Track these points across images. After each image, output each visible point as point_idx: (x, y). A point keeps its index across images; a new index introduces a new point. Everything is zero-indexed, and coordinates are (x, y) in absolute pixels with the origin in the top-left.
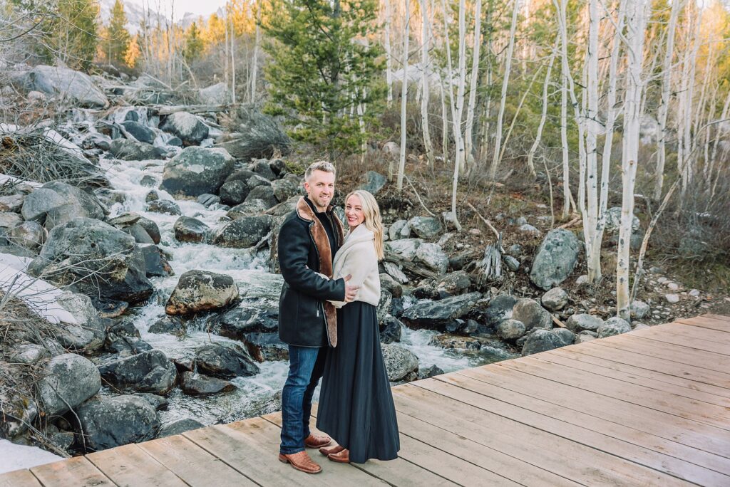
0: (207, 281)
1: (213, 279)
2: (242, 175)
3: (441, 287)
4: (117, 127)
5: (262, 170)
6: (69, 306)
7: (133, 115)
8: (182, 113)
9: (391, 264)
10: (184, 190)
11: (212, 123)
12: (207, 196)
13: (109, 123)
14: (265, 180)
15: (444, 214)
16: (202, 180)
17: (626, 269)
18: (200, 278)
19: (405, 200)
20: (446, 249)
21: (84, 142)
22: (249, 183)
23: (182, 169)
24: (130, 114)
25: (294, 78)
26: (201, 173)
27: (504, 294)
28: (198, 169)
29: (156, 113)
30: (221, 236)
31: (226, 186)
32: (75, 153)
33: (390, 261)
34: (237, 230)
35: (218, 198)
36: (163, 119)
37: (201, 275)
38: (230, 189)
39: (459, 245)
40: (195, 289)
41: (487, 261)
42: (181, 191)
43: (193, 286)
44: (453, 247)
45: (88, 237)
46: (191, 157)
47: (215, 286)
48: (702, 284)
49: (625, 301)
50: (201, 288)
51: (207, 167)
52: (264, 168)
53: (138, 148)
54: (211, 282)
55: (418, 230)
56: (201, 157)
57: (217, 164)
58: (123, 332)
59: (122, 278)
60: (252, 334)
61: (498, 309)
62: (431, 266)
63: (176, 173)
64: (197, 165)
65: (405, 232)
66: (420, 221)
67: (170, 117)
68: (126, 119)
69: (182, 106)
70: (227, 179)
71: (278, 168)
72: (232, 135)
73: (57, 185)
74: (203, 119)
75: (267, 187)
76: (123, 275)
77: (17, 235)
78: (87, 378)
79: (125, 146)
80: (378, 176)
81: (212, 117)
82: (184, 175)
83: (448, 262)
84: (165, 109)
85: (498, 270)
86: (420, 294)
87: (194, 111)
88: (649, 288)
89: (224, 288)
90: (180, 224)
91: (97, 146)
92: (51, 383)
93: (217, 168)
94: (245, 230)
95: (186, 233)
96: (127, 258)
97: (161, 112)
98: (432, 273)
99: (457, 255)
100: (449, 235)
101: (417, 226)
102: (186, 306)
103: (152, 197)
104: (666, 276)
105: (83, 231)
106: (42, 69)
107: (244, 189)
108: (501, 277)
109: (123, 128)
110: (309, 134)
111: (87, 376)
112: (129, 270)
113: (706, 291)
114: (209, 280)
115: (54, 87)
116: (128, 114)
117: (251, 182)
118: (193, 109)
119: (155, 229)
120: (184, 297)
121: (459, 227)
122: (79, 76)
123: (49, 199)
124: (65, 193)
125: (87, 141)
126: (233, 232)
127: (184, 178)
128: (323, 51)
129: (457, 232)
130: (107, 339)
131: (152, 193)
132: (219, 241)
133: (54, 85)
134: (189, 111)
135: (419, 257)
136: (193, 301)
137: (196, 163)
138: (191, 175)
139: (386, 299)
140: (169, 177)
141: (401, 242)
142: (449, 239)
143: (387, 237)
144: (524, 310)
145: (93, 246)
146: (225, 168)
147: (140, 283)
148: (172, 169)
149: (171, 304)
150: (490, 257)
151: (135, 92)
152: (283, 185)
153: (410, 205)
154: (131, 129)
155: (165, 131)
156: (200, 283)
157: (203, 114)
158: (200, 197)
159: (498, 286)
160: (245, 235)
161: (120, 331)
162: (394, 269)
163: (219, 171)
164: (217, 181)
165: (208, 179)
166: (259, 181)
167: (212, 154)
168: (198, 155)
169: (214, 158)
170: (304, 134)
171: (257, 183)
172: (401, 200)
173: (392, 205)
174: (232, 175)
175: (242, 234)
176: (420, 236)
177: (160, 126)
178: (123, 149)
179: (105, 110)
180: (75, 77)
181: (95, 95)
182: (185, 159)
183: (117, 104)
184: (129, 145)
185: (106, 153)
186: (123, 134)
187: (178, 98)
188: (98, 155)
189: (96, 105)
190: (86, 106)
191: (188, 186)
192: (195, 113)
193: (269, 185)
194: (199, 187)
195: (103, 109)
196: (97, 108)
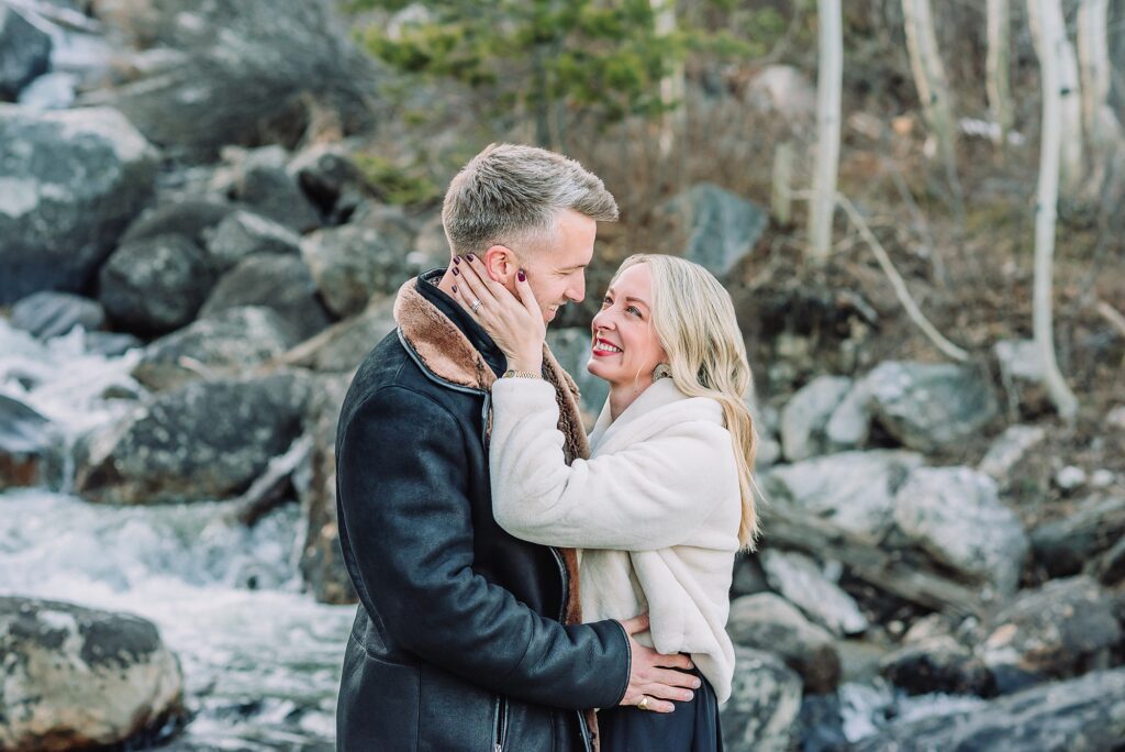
0: (55, 639)
1: (82, 629)
2: (188, 217)
3: (1001, 648)
5: (266, 195)
9: (795, 558)
12: (50, 304)
14: (278, 231)
15: (1004, 351)
16: (30, 239)
18: (26, 625)
19: (845, 297)
20: (1015, 492)
22: (214, 247)
26: (25, 216)
28: (13, 198)
30: (109, 461)
31: (123, 261)
33: (787, 547)
34: (173, 435)
35: (92, 310)
37: (30, 615)
38: (140, 271)
39: (1070, 476)
40: (10, 670)
44: (1043, 485)
47: (89, 656)
50: (34, 667)
51: (48, 191)
52: (276, 185)
54: (74, 642)
55: (898, 419)
56: (23, 148)
57: (91, 175)
64: (12, 183)
65: (849, 426)
66: (904, 380)
70: (129, 232)
71: (330, 183)
72: (146, 60)
75: (284, 263)
80: (732, 206)
83: (1024, 544)
86: (916, 678)
89: (124, 664)
93: (88, 191)
94: (200, 436)
99: (1060, 516)
100: (1024, 437)
101: (894, 401)
107: (196, 271)
110: (449, 44)
114: (64, 634)
117: (222, 242)
121: (1067, 403)
126: (156, 445)
129: (1059, 423)
132: (100, 481)
136: (2, 718)
137: (8, 173)
139: (776, 697)
141: (831, 467)
142: (1027, 453)
143: (771, 449)
146: (119, 190)
152: (350, 251)
153: (862, 318)
156: (30, 647)
158: (23, 309)
160: (204, 454)
162: (805, 578)
163: (98, 201)
164: (84, 241)
165: (54, 237)
166: (253, 236)
167: (68, 135)
168: (10, 139)
169: (77, 152)
170: (433, 44)
171: (248, 245)
172: (826, 298)
173: (789, 320)
174: (149, 216)
175: (192, 449)
176: (910, 440)
193: (294, 252)
194: (17, 269)
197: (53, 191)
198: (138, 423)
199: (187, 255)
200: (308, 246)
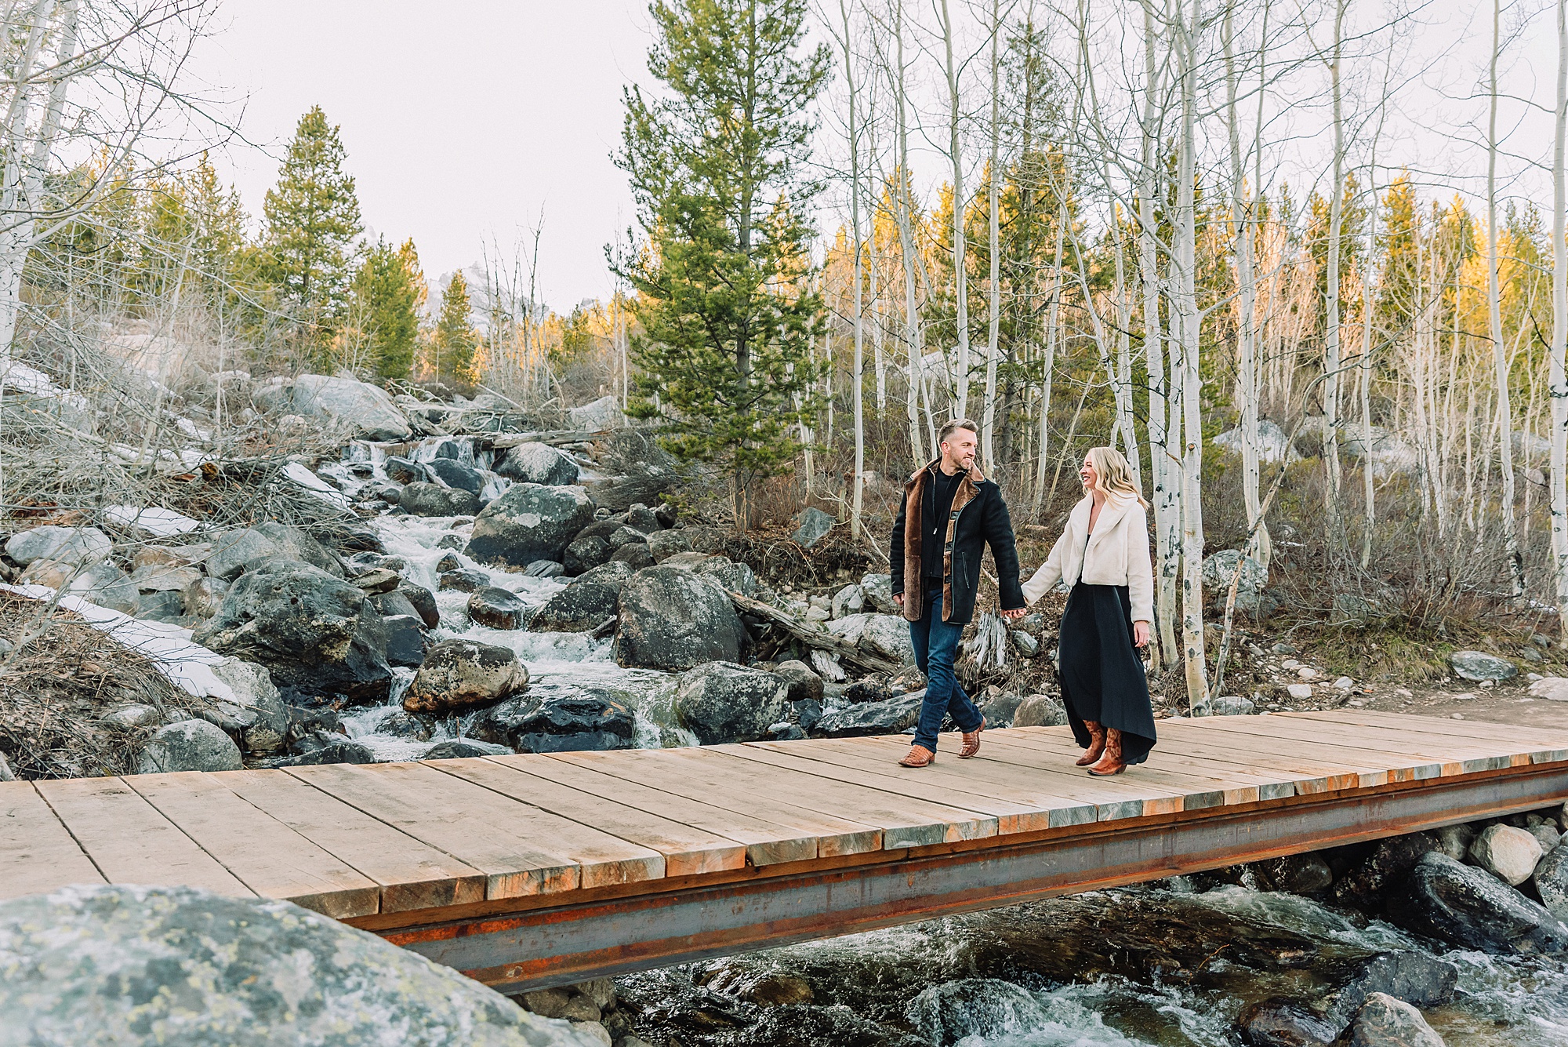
0: (470, 656)
1: (480, 653)
2: (604, 528)
3: (898, 685)
4: (421, 469)
5: (641, 522)
6: (230, 677)
7: (449, 450)
8: (532, 445)
9: (821, 652)
10: (505, 556)
11: (584, 461)
12: (542, 564)
13: (410, 462)
14: (640, 534)
16: (536, 538)
17: (1197, 633)
18: (458, 649)
19: (865, 552)
21: (361, 492)
22: (612, 540)
23: (503, 521)
24: (445, 447)
25: (668, 352)
26: (535, 528)
27: (1008, 694)
28: (530, 520)
29: (488, 446)
30: (542, 614)
31: (574, 546)
32: (331, 499)
33: (819, 649)
34: (569, 605)
35: (560, 567)
36: (501, 454)
37: (461, 645)
38: (580, 550)
40: (451, 668)
41: (982, 640)
42: (500, 558)
43: (447, 663)
45: (287, 588)
46: (519, 502)
47: (482, 662)
48: (1360, 670)
49: (1200, 691)
50: (460, 667)
51: (544, 518)
52: (646, 517)
53: (446, 497)
54: (477, 656)
55: (874, 596)
56: (536, 500)
57: (563, 512)
58: (318, 726)
59: (341, 656)
60: (532, 735)
61: (993, 718)
62: (886, 652)
63: (492, 527)
64: (530, 515)
65: (856, 603)
66: (876, 581)
67: (511, 452)
68: (438, 455)
69: (534, 433)
70: (579, 536)
72: (617, 479)
73: (268, 526)
74: (570, 455)
75: (641, 545)
76: (342, 651)
77: (192, 599)
78: (217, 757)
79: (424, 495)
80: (820, 516)
81: (585, 451)
82: (506, 530)
84: (504, 438)
85: (1001, 655)
86: (857, 695)
87: (553, 441)
88: (1263, 677)
89: (497, 666)
90: (476, 600)
91: (380, 496)
92: (156, 756)
93: (562, 519)
94: (581, 606)
95: (485, 612)
96: (349, 623)
97: (497, 444)
98: (889, 666)
101: (872, 589)
102: (435, 697)
103: (447, 565)
104: (1300, 658)
105: (281, 580)
106: (308, 380)
107: (604, 550)
108: (1005, 666)
109: (431, 470)
111: (217, 754)
112: (353, 644)
113: (1366, 679)
114: (473, 653)
115: (323, 409)
116: (441, 448)
117: (617, 538)
118: (552, 438)
119: (429, 602)
120: (433, 682)
122: (366, 391)
123: (249, 546)
124: (279, 538)
125: (366, 491)
126: (562, 609)
127: (506, 535)
128: (713, 306)
130: (289, 734)
131: (448, 558)
132: (538, 623)
133: (324, 405)
134: (544, 441)
135: (866, 637)
136: (447, 688)
137: (528, 511)
138: (519, 530)
140: (481, 535)
141: (847, 619)
144: (1028, 712)
145: (294, 601)
146: (575, 517)
147: (373, 667)
148: (488, 522)
149: (413, 694)
150: (987, 633)
151: (460, 415)
152: (666, 539)
153: (871, 562)
154: (445, 471)
155: (502, 474)
156: (458, 658)
157: (571, 446)
158: (530, 567)
159: (1000, 682)
160: (583, 613)
161: (313, 725)
162: (824, 660)
163: (567, 522)
164: (561, 539)
165: (546, 538)
166: (629, 536)
167: (555, 495)
168: (530, 497)
169: (558, 501)
170: (685, 443)
171: (626, 539)
172: (856, 554)
173: (841, 564)
174: (587, 528)
175: (577, 611)
176: (879, 607)
177: (494, 468)
178: (421, 499)
179: (404, 442)
180: (360, 392)
181: (390, 420)
182: (510, 504)
183: (426, 433)
184: (431, 492)
185: (392, 507)
186: (431, 481)
187: (535, 425)
188: (378, 510)
189: (391, 435)
190: (375, 438)
191: (512, 549)
192: (556, 445)
193: (644, 541)
194: (530, 550)
195: (401, 441)
196: (393, 440)
197: (547, 518)
198: (553, 599)
199: (601, 544)
200: (648, 538)
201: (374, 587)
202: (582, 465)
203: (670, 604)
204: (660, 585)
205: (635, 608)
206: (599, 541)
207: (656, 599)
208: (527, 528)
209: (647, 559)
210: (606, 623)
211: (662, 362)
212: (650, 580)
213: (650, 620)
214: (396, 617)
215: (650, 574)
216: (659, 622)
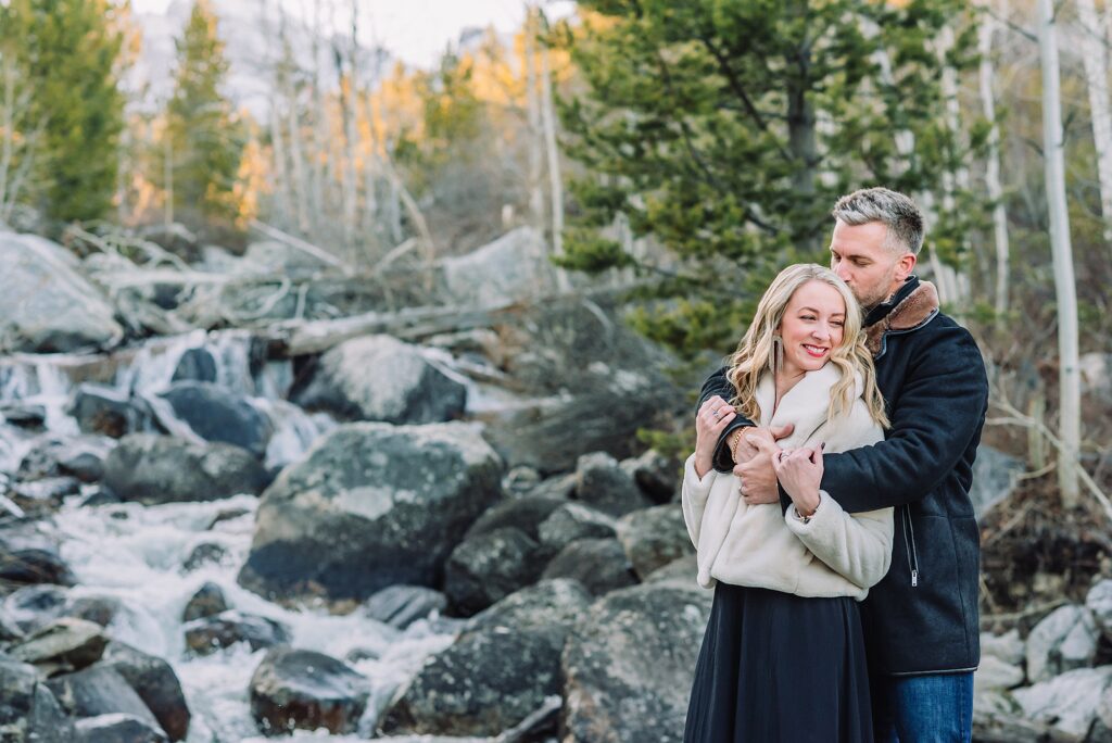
2: (525, 511)
4: (142, 406)
5: (602, 493)
7: (198, 363)
8: (368, 343)
10: (321, 580)
11: (478, 369)
12: (399, 594)
13: (118, 395)
14: (602, 519)
16: (386, 540)
19: (1094, 535)
21: (25, 464)
22: (544, 536)
23: (314, 508)
24: (191, 361)
25: (642, 127)
26: (382, 519)
28: (371, 503)
29: (278, 352)
30: (403, 704)
31: (464, 553)
34: (459, 679)
35: (437, 597)
36: (306, 366)
38: (479, 560)
42: (313, 585)
46: (346, 465)
52: (613, 482)
53: (195, 464)
56: (380, 459)
57: (439, 480)
63: (293, 521)
64: (369, 490)
65: (1079, 646)
67: (326, 359)
68: (176, 377)
69: (371, 318)
70: (474, 529)
71: (665, 480)
74: (447, 357)
75: (605, 544)
79: (152, 460)
82: (323, 527)
84: (310, 332)
87: (411, 333)
90: (266, 673)
91: (63, 470)
93: (437, 495)
94: (485, 679)
95: (284, 702)
97: (297, 344)
103: (206, 603)
110: (703, 320)
116: (183, 361)
117: (550, 531)
118: (409, 325)
119: (168, 687)
122: (27, 252)
125: (35, 458)
126: (445, 688)
127: (321, 537)
128: (730, 21)
131: (204, 592)
132: (397, 720)
134: (393, 333)
137: (365, 482)
138: (348, 525)
140: (271, 538)
141: (1061, 683)
143: (1015, 674)
146: (466, 491)
148: (282, 509)
151: (217, 291)
152: (658, 528)
154: (191, 409)
155: (311, 408)
157: (449, 340)
158: (376, 601)
160: (489, 696)
163: (447, 502)
164: (435, 539)
165: (407, 538)
166: (579, 524)
167: (419, 445)
168: (369, 451)
169: (427, 458)
170: (688, 319)
171: (575, 532)
172: (1075, 537)
173: (1042, 560)
174: (491, 513)
175: (477, 691)
177: (293, 395)
178: (145, 472)
179: (108, 353)
180: (12, 257)
181: (76, 310)
182: (328, 469)
183: (150, 332)
184: (165, 456)
185: (89, 490)
186: (163, 430)
187: (373, 300)
188: (58, 499)
189: (78, 341)
190: (47, 347)
191: (336, 566)
192: (419, 340)
193: (611, 534)
194: (374, 566)
195: (100, 351)
196: (85, 351)
197: (405, 496)
198: (426, 667)
199: (521, 545)
200: (622, 526)
201: (56, 659)
202: (475, 377)
203: (672, 668)
204: (650, 628)
205: (598, 679)
206: (518, 541)
207: (641, 657)
208: (364, 520)
209: (620, 574)
210: (540, 714)
211: (629, 149)
212: (627, 617)
213: (630, 703)
214: (104, 721)
215: (627, 604)
216: (650, 707)
